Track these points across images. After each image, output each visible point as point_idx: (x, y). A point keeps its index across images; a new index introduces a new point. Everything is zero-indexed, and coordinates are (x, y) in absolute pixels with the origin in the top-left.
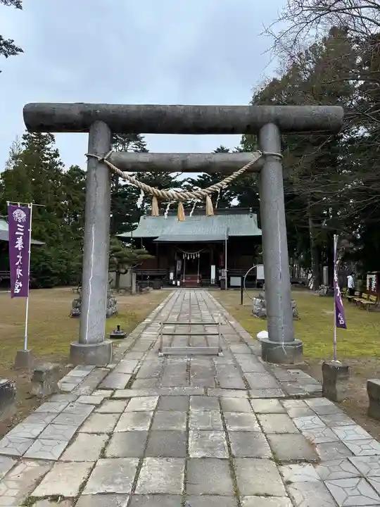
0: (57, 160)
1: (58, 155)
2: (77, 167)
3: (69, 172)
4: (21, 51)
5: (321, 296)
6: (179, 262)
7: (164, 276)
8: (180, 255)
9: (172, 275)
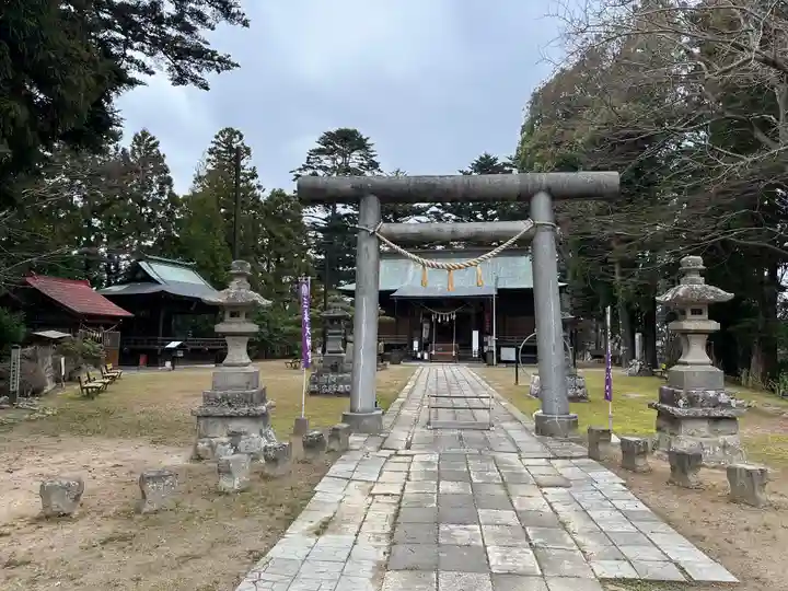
0: (254, 182)
1: (257, 176)
2: (281, 190)
3: (270, 198)
4: (237, 65)
5: (631, 375)
6: (426, 326)
7: (405, 345)
8: (428, 316)
9: (416, 344)
